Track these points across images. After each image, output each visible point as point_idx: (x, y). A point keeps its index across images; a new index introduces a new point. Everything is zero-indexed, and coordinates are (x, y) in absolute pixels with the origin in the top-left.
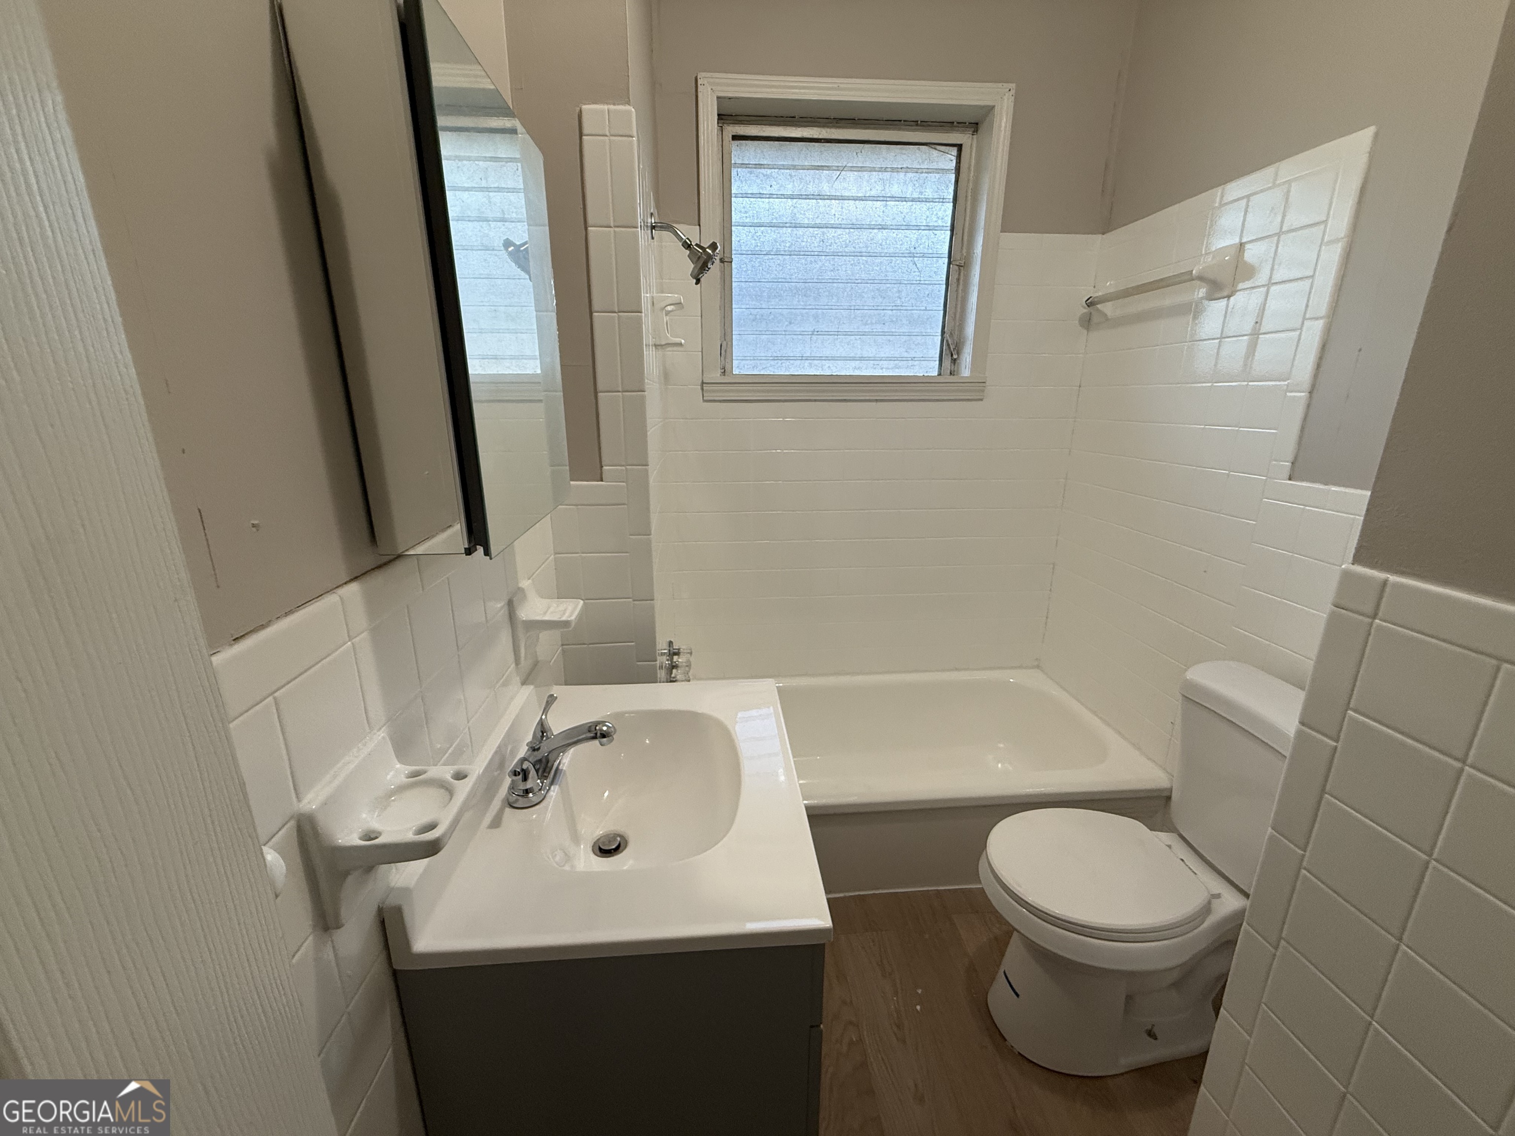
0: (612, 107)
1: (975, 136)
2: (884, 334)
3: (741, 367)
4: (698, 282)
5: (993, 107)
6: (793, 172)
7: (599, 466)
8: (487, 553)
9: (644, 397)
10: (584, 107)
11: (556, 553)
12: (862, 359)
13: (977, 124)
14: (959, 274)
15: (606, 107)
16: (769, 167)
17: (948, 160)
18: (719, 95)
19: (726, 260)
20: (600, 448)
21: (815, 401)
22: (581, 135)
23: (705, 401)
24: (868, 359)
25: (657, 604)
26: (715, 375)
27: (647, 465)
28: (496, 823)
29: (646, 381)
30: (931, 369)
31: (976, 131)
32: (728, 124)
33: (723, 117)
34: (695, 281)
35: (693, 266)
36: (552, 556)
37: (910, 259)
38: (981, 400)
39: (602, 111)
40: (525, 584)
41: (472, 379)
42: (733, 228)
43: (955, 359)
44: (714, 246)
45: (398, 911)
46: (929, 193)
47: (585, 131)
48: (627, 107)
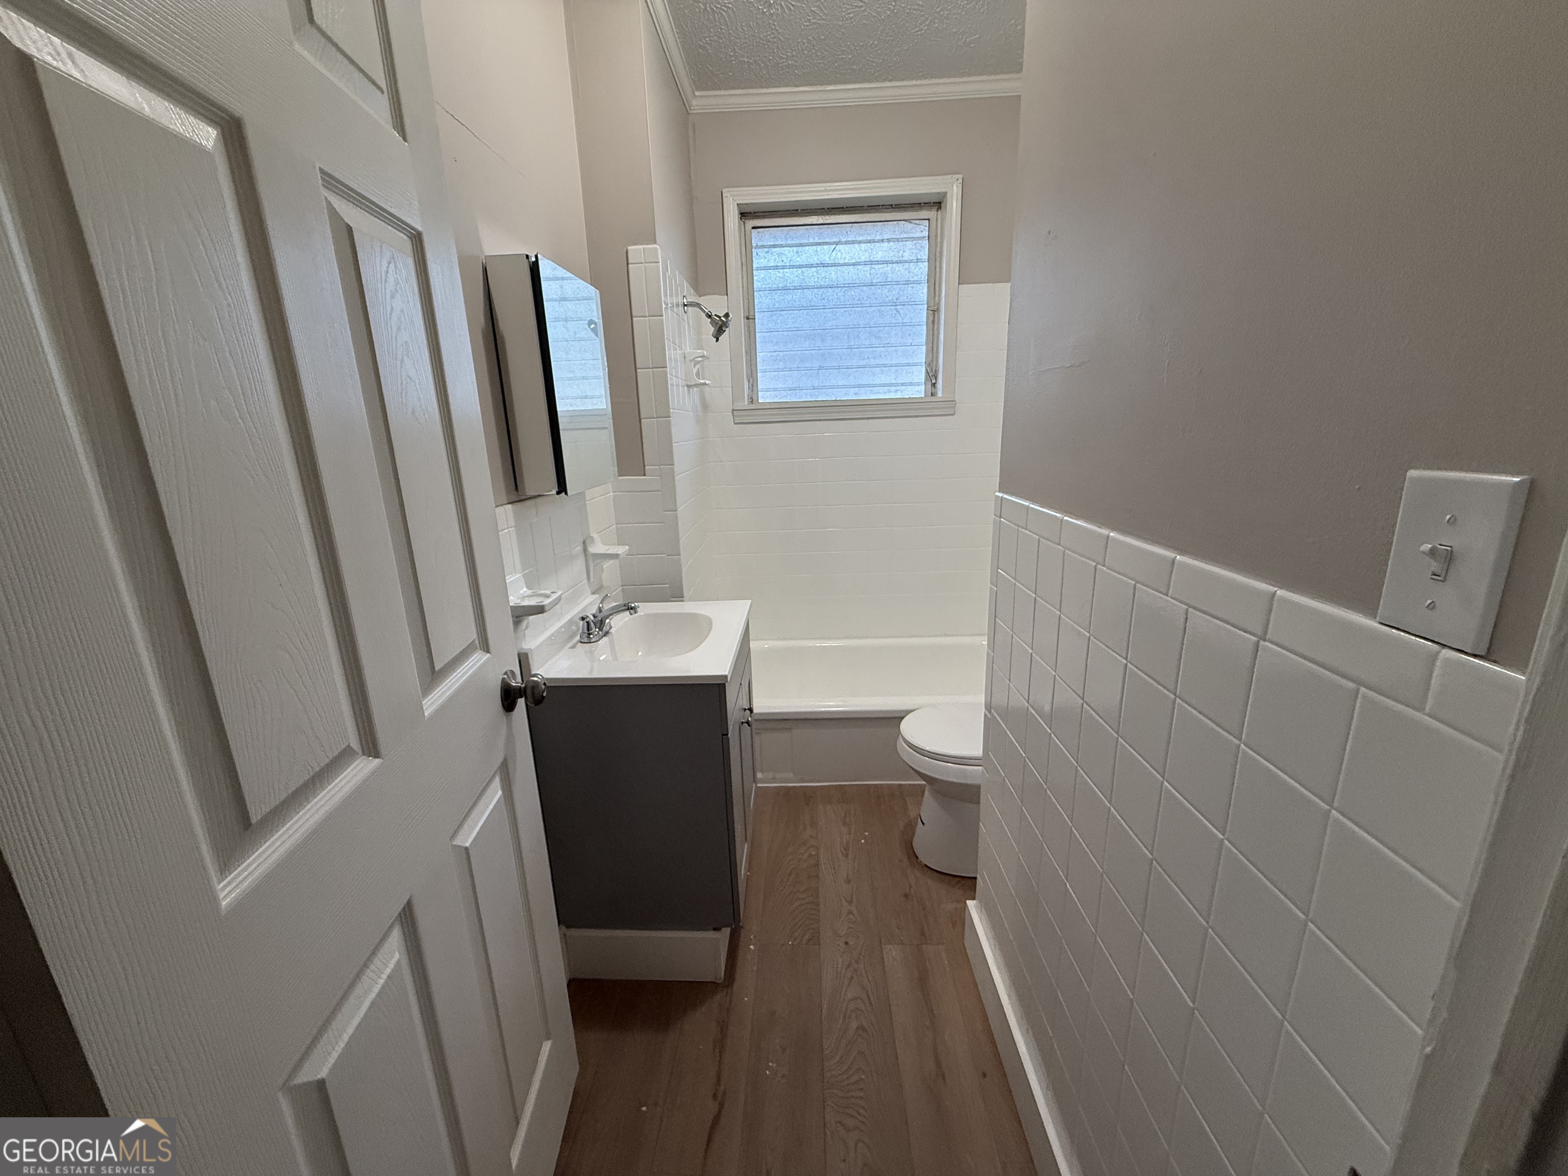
0: (645, 246)
1: (939, 213)
2: (877, 366)
3: (764, 398)
4: (717, 340)
5: (946, 193)
6: (800, 249)
7: (642, 465)
8: (566, 494)
9: (669, 422)
10: (629, 248)
11: (617, 524)
12: (859, 386)
13: (940, 203)
14: (934, 317)
15: (641, 247)
16: (781, 246)
17: (922, 230)
18: (739, 202)
19: (750, 317)
20: (643, 454)
21: (820, 420)
22: (628, 264)
23: (735, 423)
24: (864, 386)
25: (682, 557)
26: (745, 403)
27: (673, 465)
28: (573, 647)
29: (671, 410)
30: (918, 392)
31: (939, 208)
32: (749, 219)
33: (744, 215)
34: (715, 339)
35: (713, 329)
36: (614, 526)
37: (893, 307)
38: (953, 415)
39: (640, 249)
40: (595, 535)
41: (559, 414)
42: (756, 293)
43: (934, 384)
44: (727, 315)
45: (526, 655)
46: (907, 256)
47: (630, 261)
48: (655, 246)
